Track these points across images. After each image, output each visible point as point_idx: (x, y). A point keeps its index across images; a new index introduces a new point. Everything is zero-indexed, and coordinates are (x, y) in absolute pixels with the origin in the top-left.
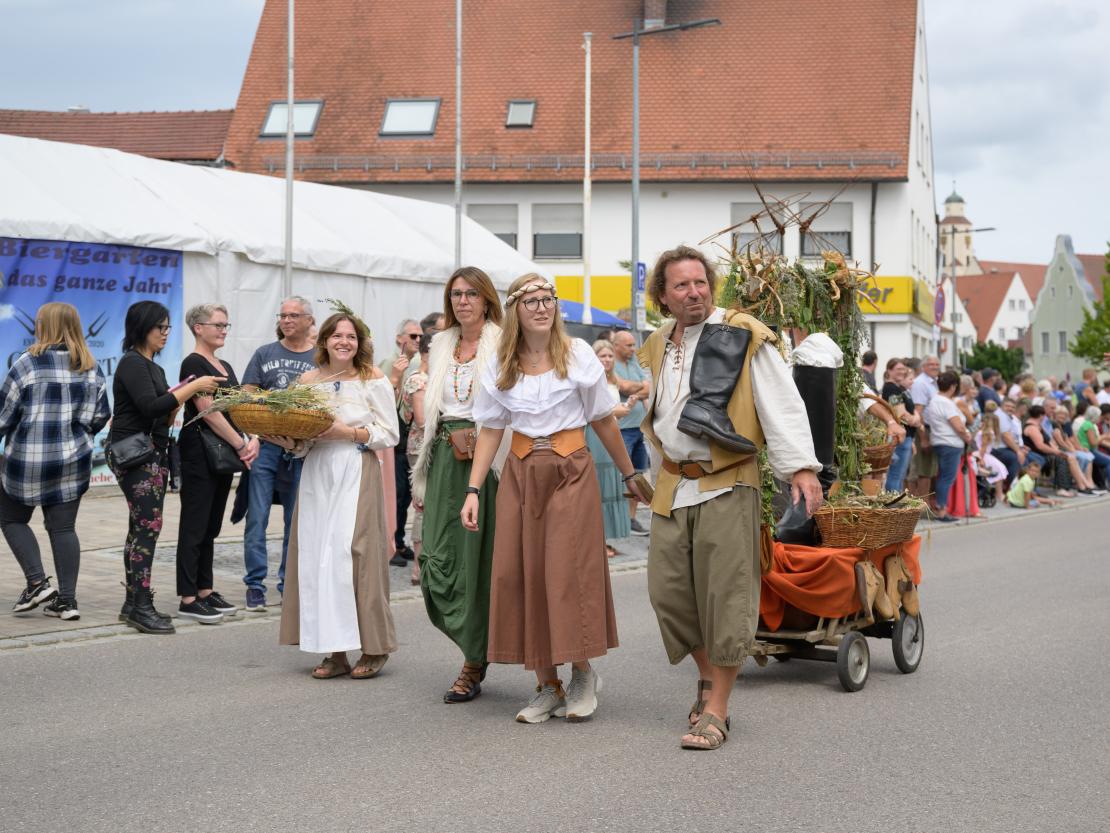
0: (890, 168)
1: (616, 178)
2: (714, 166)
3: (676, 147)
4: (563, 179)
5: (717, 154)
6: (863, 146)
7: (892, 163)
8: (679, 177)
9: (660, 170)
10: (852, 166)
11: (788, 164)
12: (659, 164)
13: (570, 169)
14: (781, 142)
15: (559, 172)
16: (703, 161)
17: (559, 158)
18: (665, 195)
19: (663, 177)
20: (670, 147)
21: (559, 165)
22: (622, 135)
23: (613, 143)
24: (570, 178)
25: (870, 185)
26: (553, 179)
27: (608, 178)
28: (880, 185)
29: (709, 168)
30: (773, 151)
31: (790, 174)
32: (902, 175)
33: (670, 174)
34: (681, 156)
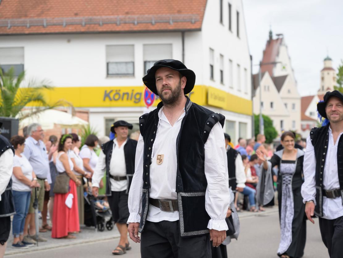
0: (192, 23)
1: (40, 32)
2: (95, 24)
3: (76, 14)
4: (10, 33)
5: (99, 17)
6: (179, 12)
7: (193, 21)
8: (74, 31)
9: (65, 26)
10: (171, 22)
11: (136, 22)
12: (64, 24)
13: (15, 28)
14: (134, 10)
15: (10, 29)
16: (90, 22)
17: (9, 21)
18: (69, 41)
19: (66, 31)
20: (73, 14)
21: (9, 25)
22: (48, 8)
23: (42, 12)
24: (14, 32)
25: (180, 34)
26: (5, 33)
27: (36, 32)
28: (186, 34)
29: (93, 25)
30: (129, 16)
31: (136, 28)
32: (198, 27)
33: (70, 29)
34: (78, 18)
